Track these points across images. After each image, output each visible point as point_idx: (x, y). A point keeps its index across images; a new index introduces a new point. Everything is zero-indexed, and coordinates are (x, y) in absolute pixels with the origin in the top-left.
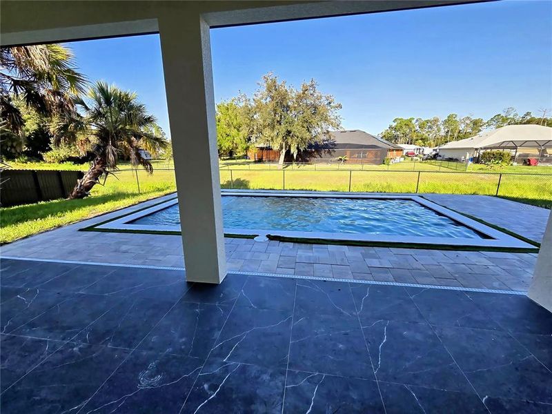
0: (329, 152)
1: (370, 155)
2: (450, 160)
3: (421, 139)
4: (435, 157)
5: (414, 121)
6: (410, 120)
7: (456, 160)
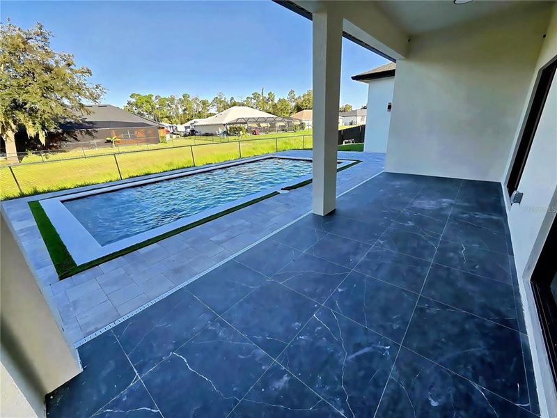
0: (88, 133)
1: (139, 133)
2: (207, 135)
3: (167, 117)
4: (193, 133)
5: (154, 98)
6: (150, 96)
7: (212, 135)
